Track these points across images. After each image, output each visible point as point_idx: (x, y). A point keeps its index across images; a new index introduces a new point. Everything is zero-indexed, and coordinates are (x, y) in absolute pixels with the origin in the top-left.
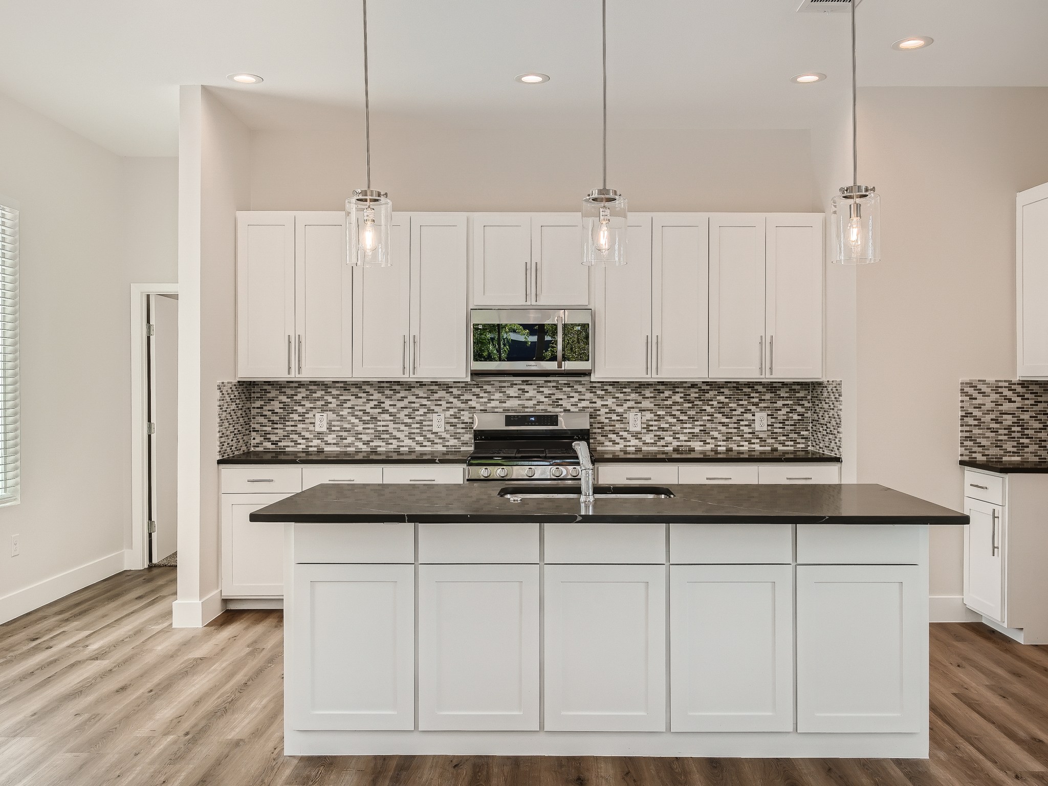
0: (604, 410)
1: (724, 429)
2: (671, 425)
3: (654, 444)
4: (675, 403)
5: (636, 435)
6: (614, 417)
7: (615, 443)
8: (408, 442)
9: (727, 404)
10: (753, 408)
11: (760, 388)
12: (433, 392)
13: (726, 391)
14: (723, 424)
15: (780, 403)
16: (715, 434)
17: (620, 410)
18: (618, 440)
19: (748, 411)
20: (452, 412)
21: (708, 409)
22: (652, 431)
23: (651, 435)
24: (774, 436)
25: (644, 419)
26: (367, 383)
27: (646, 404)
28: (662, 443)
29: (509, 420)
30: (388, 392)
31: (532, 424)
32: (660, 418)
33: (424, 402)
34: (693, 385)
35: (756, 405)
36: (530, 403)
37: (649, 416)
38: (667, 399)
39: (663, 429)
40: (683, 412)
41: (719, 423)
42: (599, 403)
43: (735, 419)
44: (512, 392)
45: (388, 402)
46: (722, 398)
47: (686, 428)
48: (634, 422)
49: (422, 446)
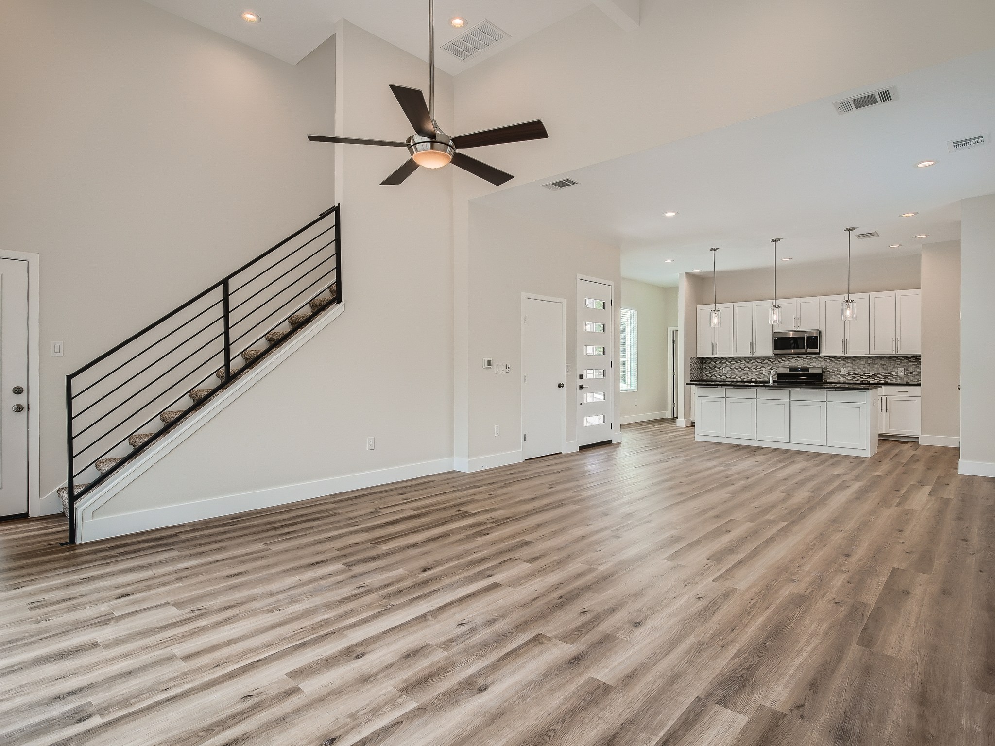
0: (830, 367)
1: (883, 374)
2: (859, 372)
3: (852, 379)
4: (861, 364)
5: (844, 376)
6: (835, 369)
7: (834, 379)
8: (754, 377)
9: (885, 364)
10: (897, 366)
11: (901, 358)
12: (763, 361)
13: (885, 360)
14: (883, 372)
15: (911, 364)
16: (879, 376)
17: (837, 367)
18: (836, 378)
19: (894, 367)
20: (770, 367)
21: (876, 366)
22: (851, 374)
23: (850, 376)
24: (908, 377)
25: (847, 370)
26: (740, 358)
27: (848, 365)
28: (855, 379)
29: (790, 370)
30: (747, 361)
31: (799, 371)
32: (854, 370)
33: (760, 364)
34: (869, 357)
35: (899, 365)
36: (800, 364)
37: (849, 369)
38: (857, 363)
39: (856, 374)
40: (864, 367)
42: (828, 364)
43: (889, 370)
44: (793, 360)
45: (747, 364)
46: (882, 362)
47: (866, 374)
48: (843, 371)
49: (760, 379)
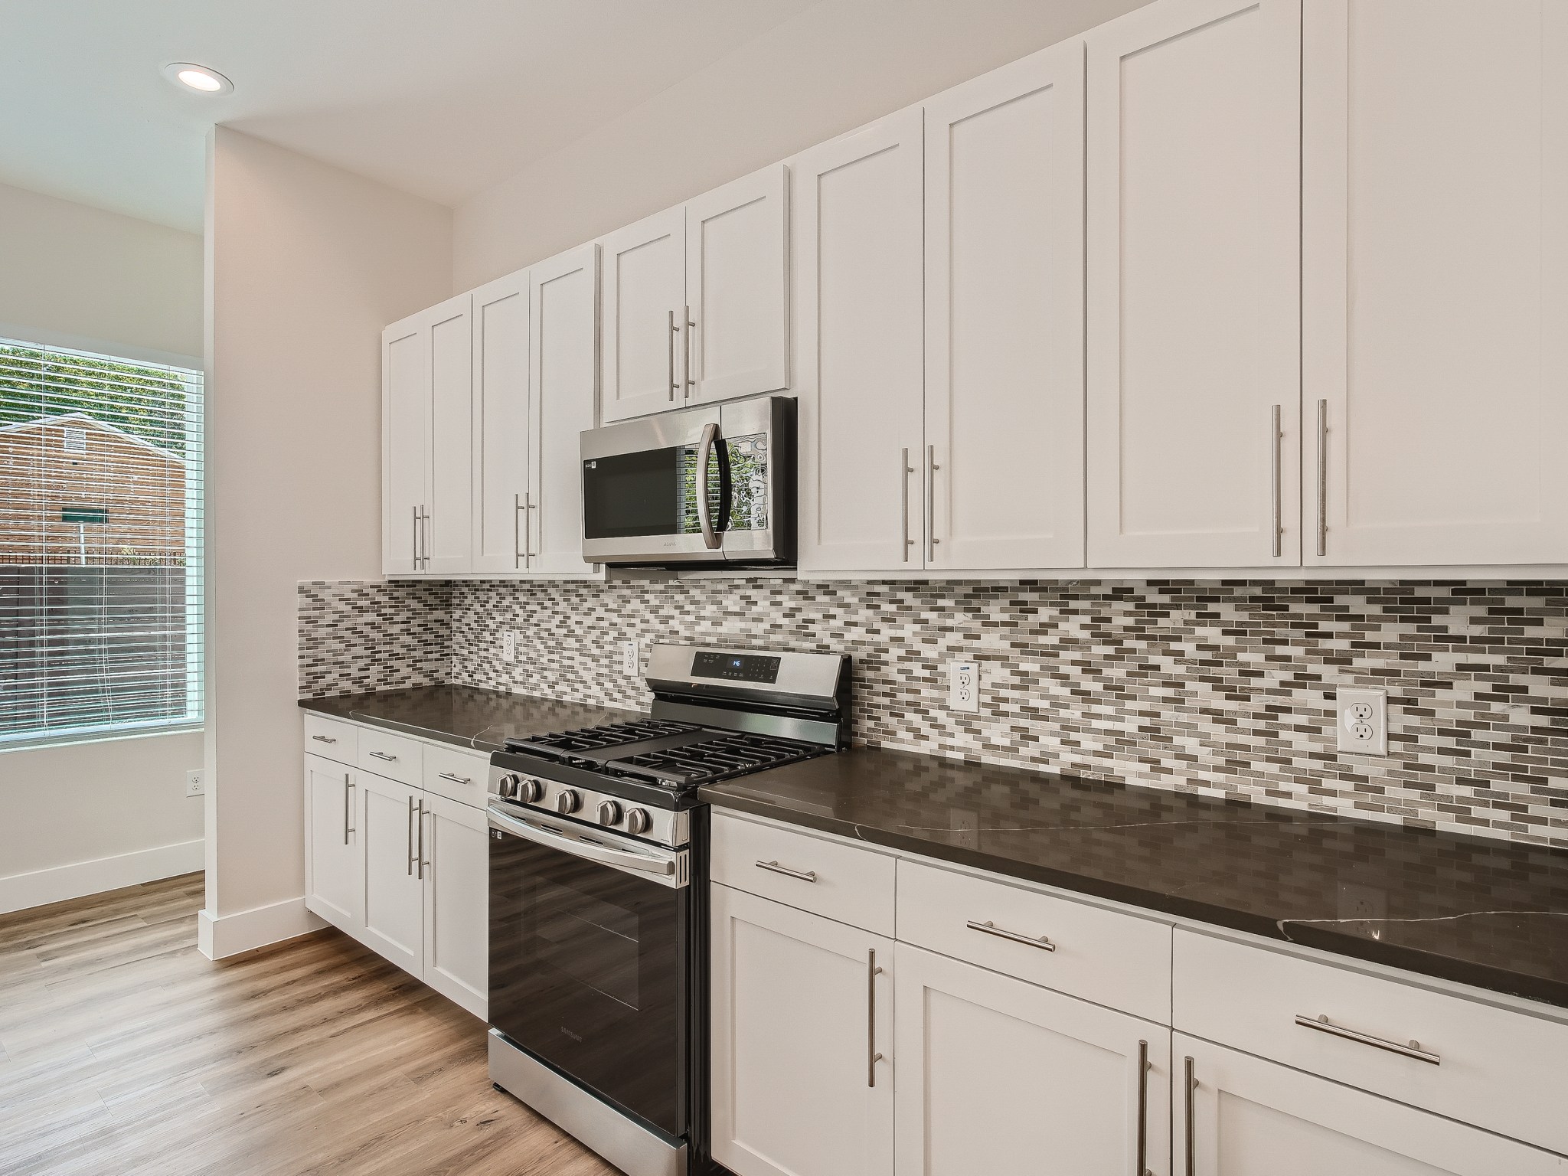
0: (895, 652)
1: (1219, 733)
2: (1057, 704)
3: (1012, 750)
4: (1067, 642)
5: (967, 723)
6: (918, 671)
7: (920, 736)
8: (595, 690)
9: (1232, 653)
10: (1329, 673)
11: (1357, 604)
13: (1228, 612)
14: (1218, 716)
15: (1443, 661)
16: (1191, 745)
17: (930, 652)
18: (925, 729)
19: (1303, 679)
20: (648, 638)
21: (1167, 665)
22: (1006, 714)
23: (1005, 724)
24: (1417, 776)
25: (986, 684)
27: (993, 641)
28: (1031, 750)
31: (734, 674)
32: (1026, 681)
33: (615, 618)
34: (1121, 593)
35: (1342, 660)
37: (997, 673)
38: (1044, 629)
39: (1034, 713)
40: (1088, 668)
41: (1204, 711)
42: (887, 632)
43: (1258, 703)
46: (1212, 634)
47: (1098, 716)
48: (962, 693)
49: (612, 700)
